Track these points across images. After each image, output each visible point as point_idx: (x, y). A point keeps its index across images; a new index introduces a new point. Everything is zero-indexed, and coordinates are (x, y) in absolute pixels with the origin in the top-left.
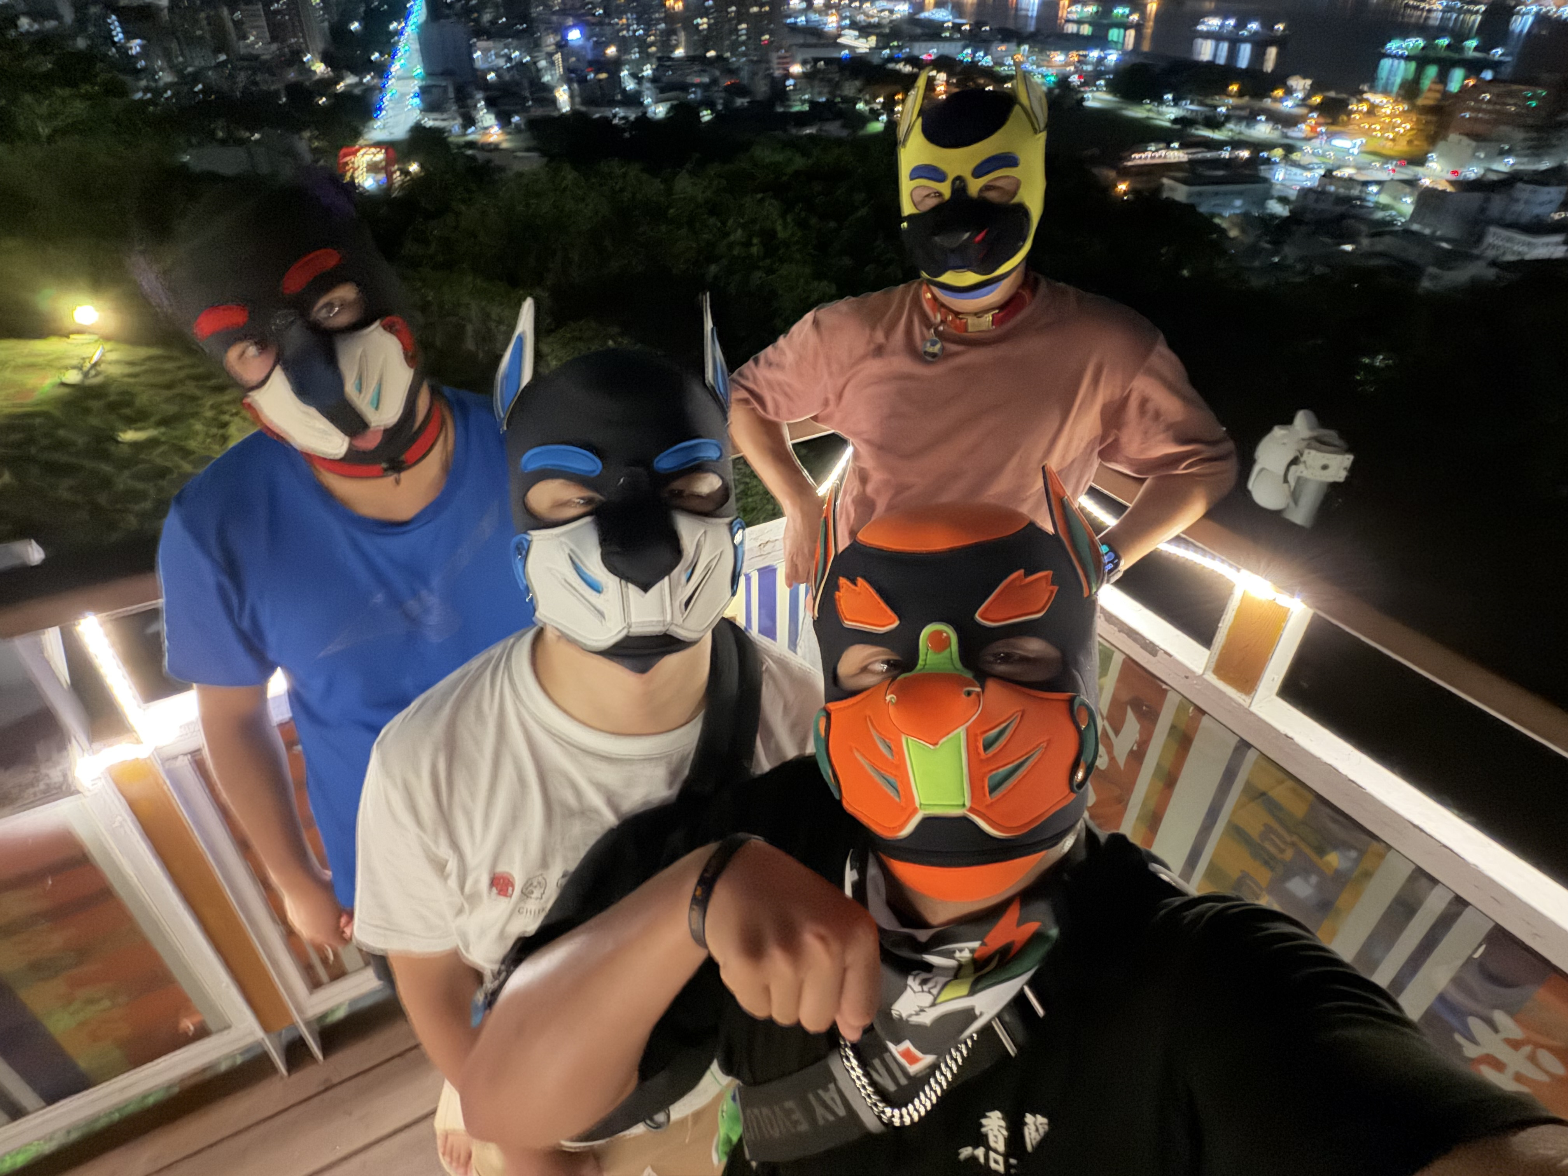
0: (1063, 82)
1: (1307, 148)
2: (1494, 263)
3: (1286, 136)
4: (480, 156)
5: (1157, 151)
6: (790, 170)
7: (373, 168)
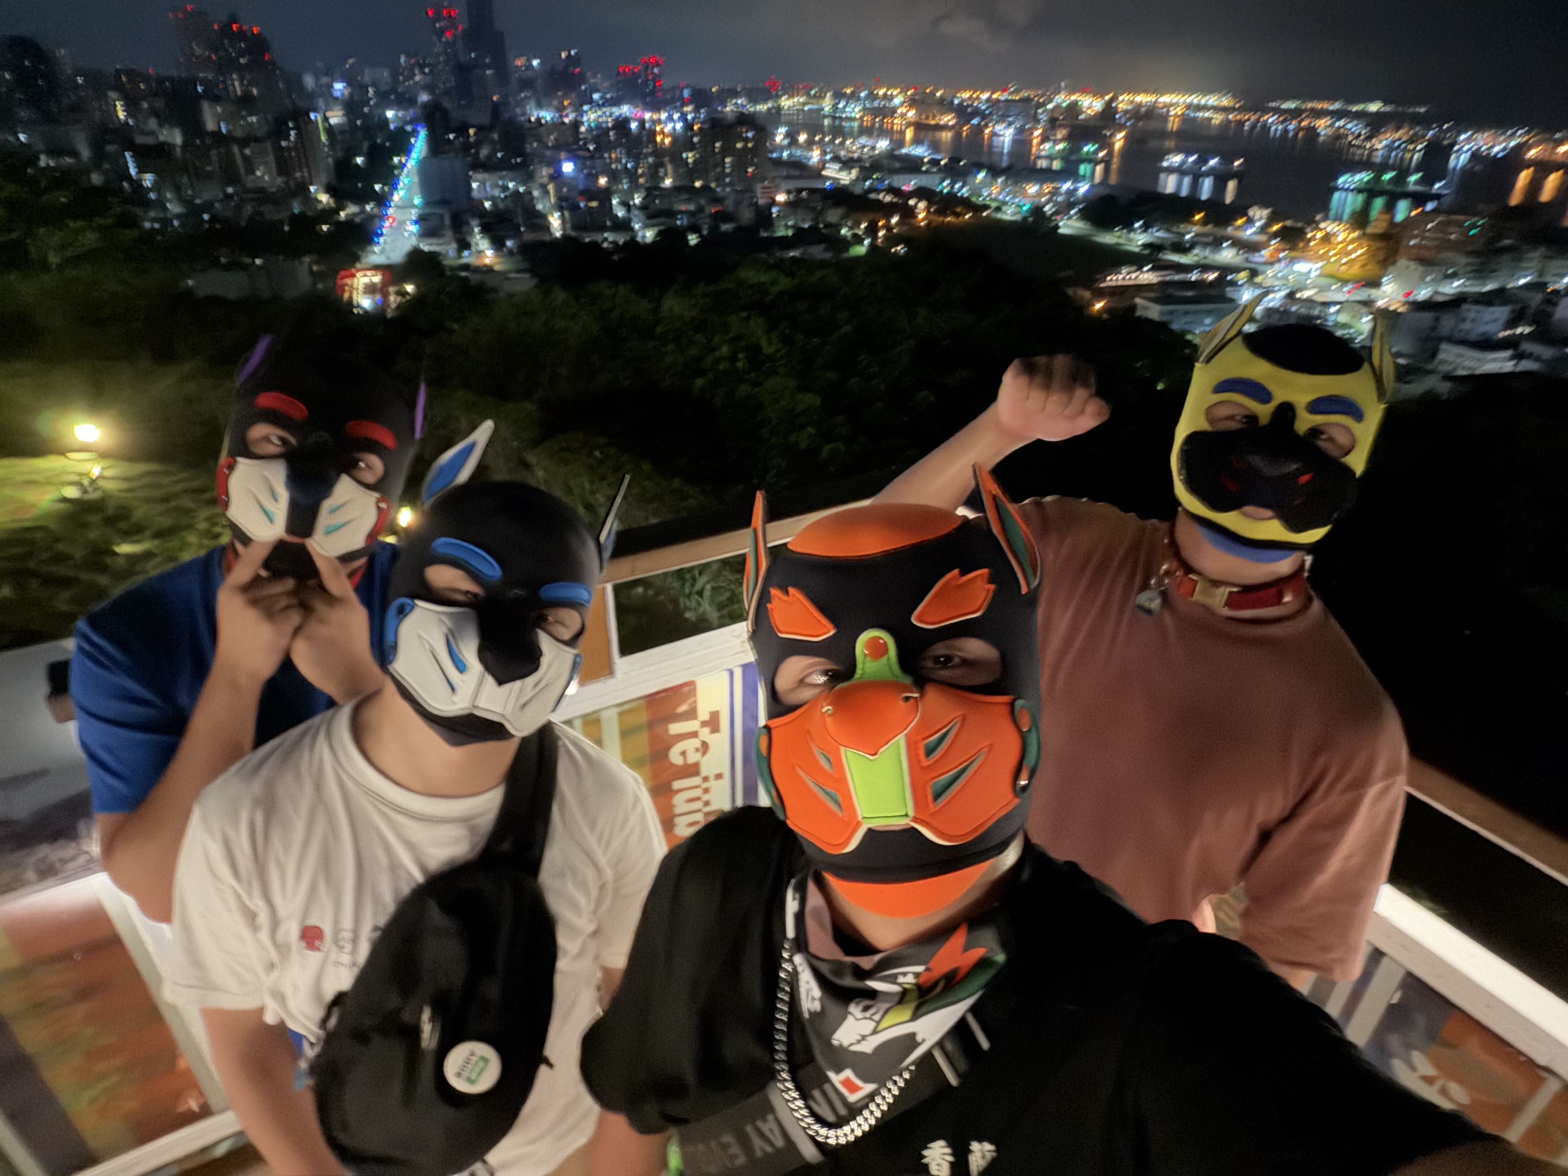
0: (1037, 210)
1: (1270, 273)
2: (1447, 377)
3: (1247, 260)
4: (474, 278)
5: (1128, 273)
6: (775, 289)
7: (371, 289)
